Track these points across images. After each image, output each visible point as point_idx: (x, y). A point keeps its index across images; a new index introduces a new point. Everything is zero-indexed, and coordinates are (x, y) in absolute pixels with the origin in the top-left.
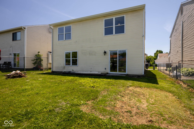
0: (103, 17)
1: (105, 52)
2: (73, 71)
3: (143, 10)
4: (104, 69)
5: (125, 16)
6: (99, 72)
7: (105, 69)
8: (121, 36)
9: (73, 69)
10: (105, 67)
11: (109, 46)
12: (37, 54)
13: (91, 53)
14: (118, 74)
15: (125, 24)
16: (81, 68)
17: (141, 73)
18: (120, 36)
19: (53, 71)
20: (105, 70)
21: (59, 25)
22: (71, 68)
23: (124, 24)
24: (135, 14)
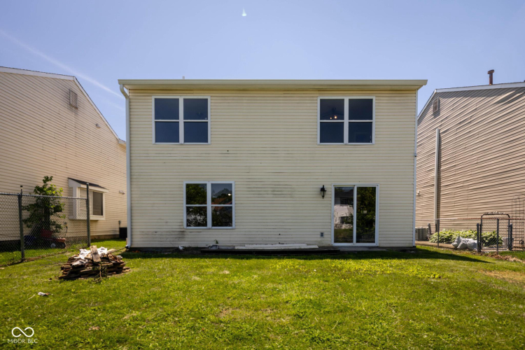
0: (317, 92)
1: (323, 190)
2: (217, 243)
3: (414, 92)
4: (319, 236)
5: (374, 98)
6: (308, 245)
7: (322, 234)
8: (364, 149)
9: (218, 239)
10: (322, 231)
11: (332, 174)
12: (41, 185)
13: (280, 189)
14: (355, 247)
15: (374, 121)
16: (247, 233)
17: (408, 242)
18: (361, 147)
19: (134, 246)
20: (319, 239)
21: (161, 87)
22: (210, 236)
23: (372, 119)
24: (397, 98)
